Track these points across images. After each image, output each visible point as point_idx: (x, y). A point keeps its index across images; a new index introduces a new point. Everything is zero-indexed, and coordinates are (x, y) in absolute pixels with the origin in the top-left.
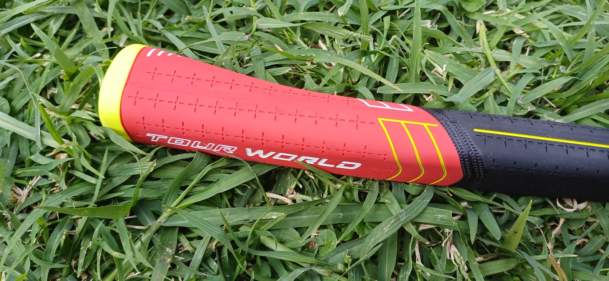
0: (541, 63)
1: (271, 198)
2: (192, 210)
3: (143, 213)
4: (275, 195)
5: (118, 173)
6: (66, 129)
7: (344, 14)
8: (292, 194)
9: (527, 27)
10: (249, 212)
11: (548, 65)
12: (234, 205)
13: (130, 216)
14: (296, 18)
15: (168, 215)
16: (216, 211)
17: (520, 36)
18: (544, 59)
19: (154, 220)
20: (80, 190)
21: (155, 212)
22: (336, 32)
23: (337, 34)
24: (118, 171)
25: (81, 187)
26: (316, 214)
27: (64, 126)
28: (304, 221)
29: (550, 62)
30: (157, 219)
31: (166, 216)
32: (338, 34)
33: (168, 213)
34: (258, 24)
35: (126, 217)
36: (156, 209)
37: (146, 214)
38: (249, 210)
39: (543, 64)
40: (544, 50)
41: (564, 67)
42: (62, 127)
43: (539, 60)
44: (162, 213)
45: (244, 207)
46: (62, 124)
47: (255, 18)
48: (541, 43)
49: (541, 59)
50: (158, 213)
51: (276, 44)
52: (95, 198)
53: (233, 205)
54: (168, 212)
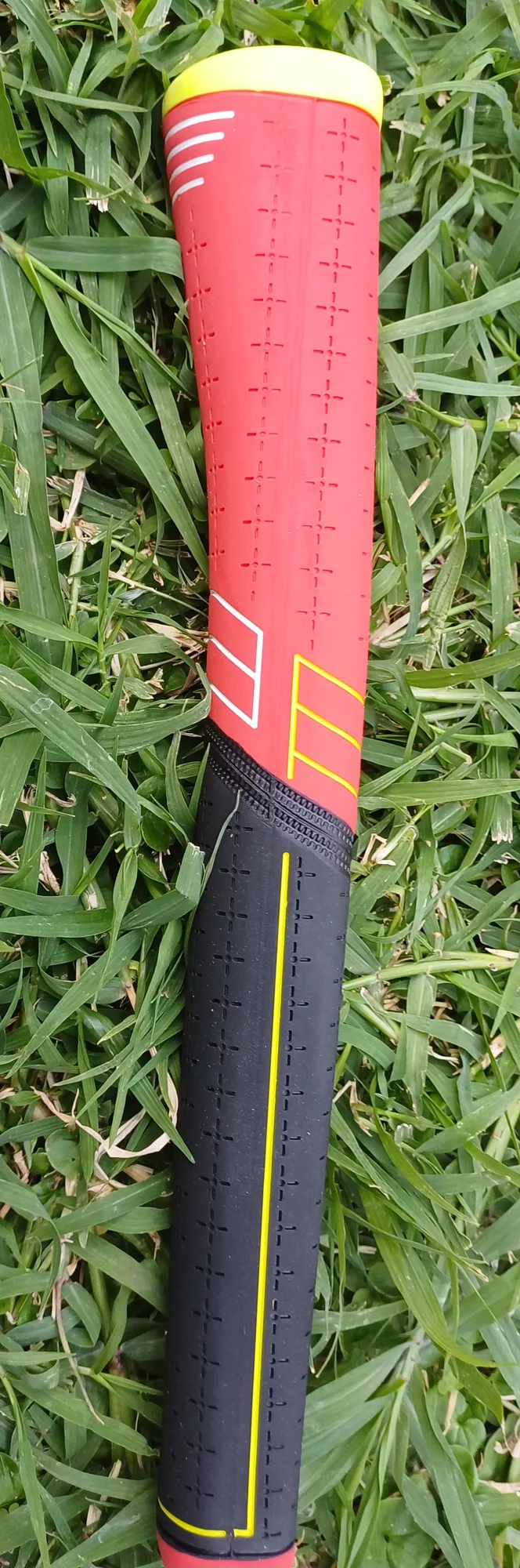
0: (415, 1079)
1: (72, 485)
2: (31, 308)
3: (19, 203)
4: (80, 494)
5: (94, 134)
6: (193, 21)
7: (510, 635)
8: (84, 534)
9: (509, 1065)
10: (33, 434)
11: (412, 1094)
12: (48, 403)
13: (12, 174)
14: (495, 527)
15: (17, 256)
16: (34, 359)
17: (484, 1048)
18: (424, 1085)
19: (4, 227)
20: (53, 58)
21: (23, 229)
22: (444, 593)
23: (440, 594)
24: (97, 133)
25: (60, 62)
26: (42, 584)
27: (201, 15)
28: (24, 560)
29: (417, 1098)
30: (8, 233)
31: (15, 253)
32: (439, 598)
33: (21, 256)
34: (461, 429)
35: (9, 167)
36: (30, 226)
37: (16, 209)
38: (39, 434)
39: (413, 1084)
40: (452, 1095)
41: (410, 1135)
42: (197, 9)
43: (420, 1074)
44: (21, 244)
45: (44, 424)
46: (206, 11)
47: (479, 424)
48: (467, 1088)
49: (423, 1078)
50: (21, 234)
51: (430, 483)
52: (39, 93)
53: (49, 400)
54: (25, 257)
